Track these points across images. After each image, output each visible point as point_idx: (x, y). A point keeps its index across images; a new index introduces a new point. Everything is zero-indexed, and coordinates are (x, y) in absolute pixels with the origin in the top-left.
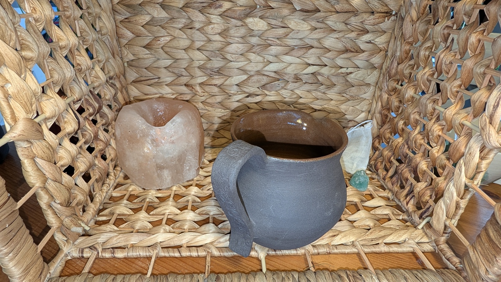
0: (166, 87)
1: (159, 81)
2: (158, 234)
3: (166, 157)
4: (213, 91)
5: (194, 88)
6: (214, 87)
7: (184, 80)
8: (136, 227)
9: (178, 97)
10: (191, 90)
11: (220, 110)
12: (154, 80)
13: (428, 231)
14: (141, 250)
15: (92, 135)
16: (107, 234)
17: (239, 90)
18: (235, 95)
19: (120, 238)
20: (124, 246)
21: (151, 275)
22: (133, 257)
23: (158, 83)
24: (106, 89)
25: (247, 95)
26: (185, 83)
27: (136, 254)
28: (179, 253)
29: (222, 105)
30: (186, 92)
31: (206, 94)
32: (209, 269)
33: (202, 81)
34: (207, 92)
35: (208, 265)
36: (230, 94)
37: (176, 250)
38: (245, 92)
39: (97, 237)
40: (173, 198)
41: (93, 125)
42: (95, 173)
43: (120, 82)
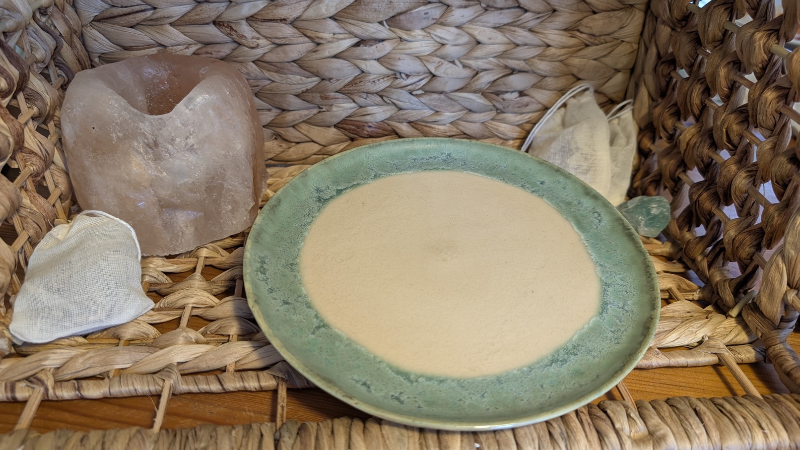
0: (171, 28)
1: (155, 16)
2: (171, 347)
3: (178, 184)
4: (279, 35)
5: (235, 28)
6: (283, 25)
7: (211, 10)
8: (123, 335)
9: (199, 51)
10: (228, 35)
11: (298, 77)
12: (143, 13)
13: (749, 319)
14: (139, 382)
15: (11, 140)
16: (62, 351)
17: (338, 30)
18: (329, 42)
19: (90, 358)
20: (99, 374)
21: (161, 428)
22: (121, 396)
23: (152, 20)
24: (35, 35)
25: (356, 40)
26: (213, 18)
27: (127, 389)
28: (218, 383)
29: (301, 67)
30: (218, 40)
31: (263, 42)
32: (285, 413)
33: (252, 12)
34: (266, 37)
35: (281, 404)
36: (317, 40)
37: (212, 378)
38: (353, 34)
39: (42, 357)
40: (202, 274)
41: (11, 117)
42: (25, 225)
43: (66, 21)
